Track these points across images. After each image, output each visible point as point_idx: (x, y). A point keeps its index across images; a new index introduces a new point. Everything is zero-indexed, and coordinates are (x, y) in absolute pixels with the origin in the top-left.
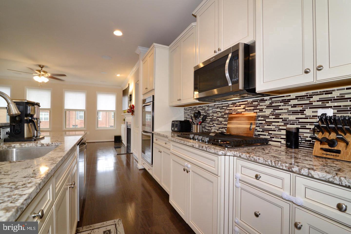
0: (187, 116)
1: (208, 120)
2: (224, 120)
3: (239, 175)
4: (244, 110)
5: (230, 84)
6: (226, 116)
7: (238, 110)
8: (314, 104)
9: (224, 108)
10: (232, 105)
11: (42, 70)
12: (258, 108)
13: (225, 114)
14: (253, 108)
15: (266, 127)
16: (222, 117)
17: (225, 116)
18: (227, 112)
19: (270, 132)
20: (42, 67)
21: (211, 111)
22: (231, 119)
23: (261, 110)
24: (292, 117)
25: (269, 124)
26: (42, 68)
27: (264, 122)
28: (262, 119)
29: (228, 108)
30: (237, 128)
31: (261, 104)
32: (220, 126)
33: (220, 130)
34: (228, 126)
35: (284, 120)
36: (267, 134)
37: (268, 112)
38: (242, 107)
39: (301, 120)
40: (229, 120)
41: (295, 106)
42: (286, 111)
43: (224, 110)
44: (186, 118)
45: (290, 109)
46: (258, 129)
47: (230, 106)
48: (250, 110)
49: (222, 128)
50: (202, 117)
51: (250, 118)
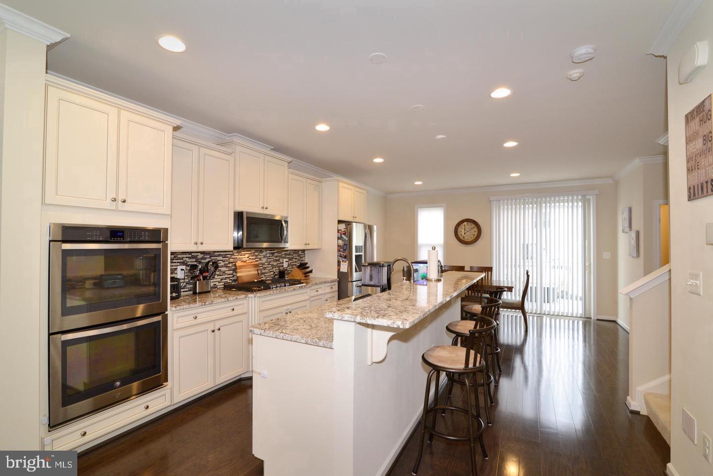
2: (228, 269)
4: (248, 259)
6: (230, 265)
7: (243, 259)
9: (227, 256)
10: (237, 254)
12: (258, 257)
13: (229, 263)
14: (255, 257)
15: (263, 271)
16: (226, 266)
17: (228, 265)
18: (232, 260)
19: (265, 274)
22: (240, 267)
23: (260, 259)
24: (275, 264)
25: (265, 268)
27: (262, 268)
28: (261, 265)
29: (233, 257)
30: (248, 275)
31: (260, 254)
32: (222, 277)
33: (223, 281)
36: (264, 276)
37: (264, 260)
38: (247, 255)
39: (278, 265)
41: (276, 257)
42: (272, 260)
43: (228, 259)
45: (275, 258)
47: (235, 254)
49: (225, 279)
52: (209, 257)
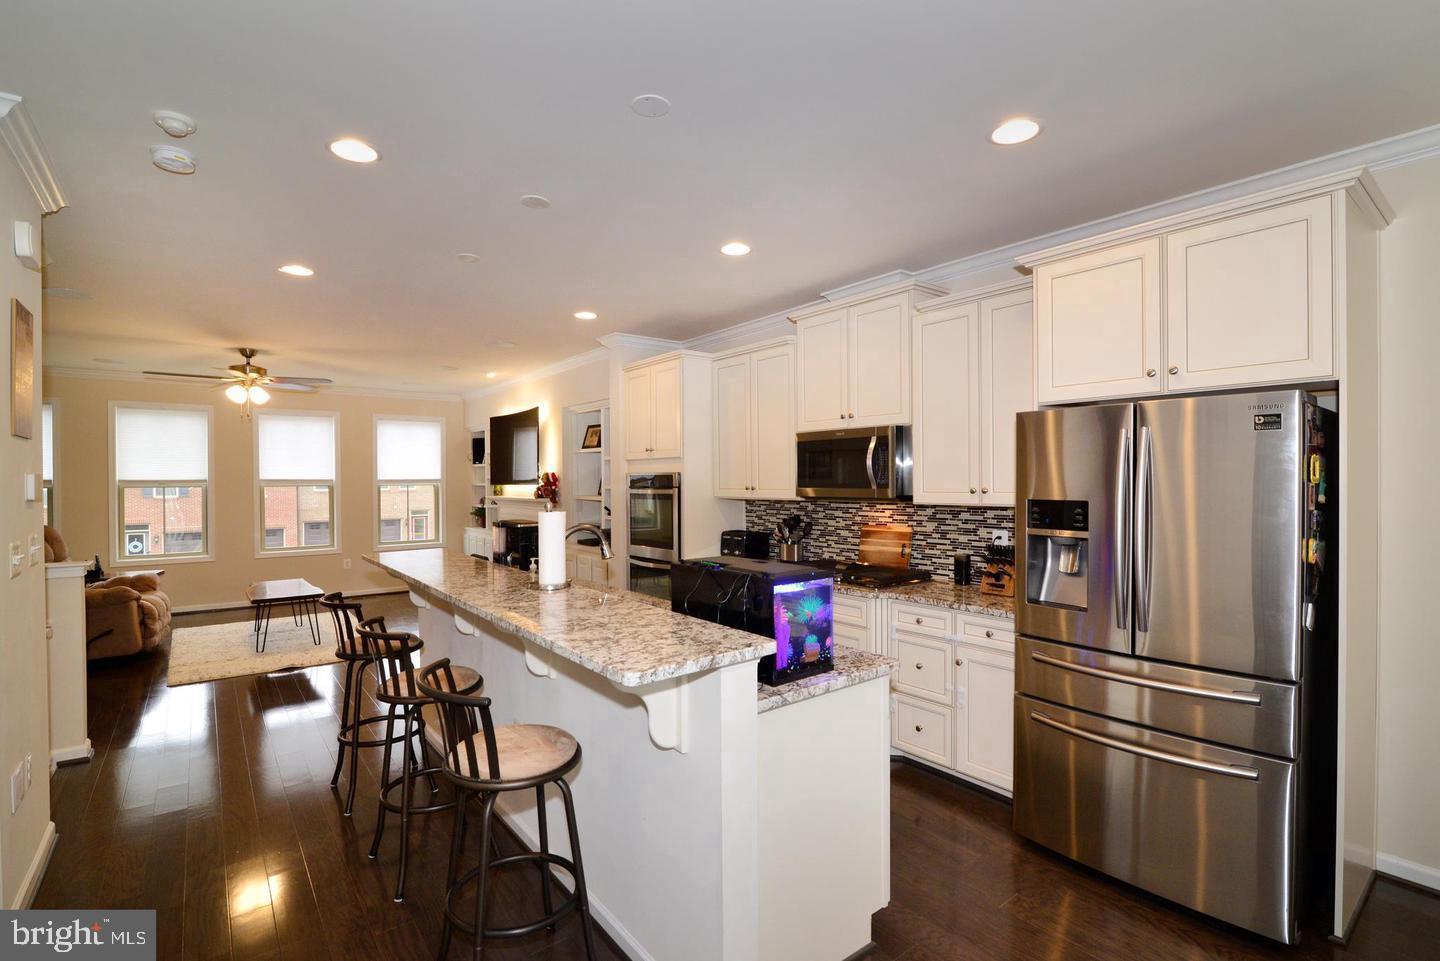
0: (756, 520)
1: (815, 533)
2: (851, 535)
3: (896, 623)
4: (891, 520)
5: (874, 487)
6: (856, 528)
7: (880, 519)
8: (989, 521)
9: (850, 510)
10: (868, 509)
11: (248, 363)
12: (915, 518)
13: (854, 524)
14: (906, 518)
15: (927, 551)
16: (847, 528)
17: (853, 528)
18: (858, 519)
19: (934, 560)
20: (249, 354)
21: (821, 515)
22: (867, 534)
23: (920, 523)
24: (963, 539)
25: (932, 546)
26: (249, 357)
27: (924, 543)
28: (922, 537)
29: (860, 513)
30: (880, 553)
31: (919, 513)
32: (842, 546)
33: (844, 554)
34: (862, 547)
35: (953, 542)
36: (929, 563)
37: (930, 527)
38: (888, 513)
39: (974, 544)
40: (862, 536)
41: (966, 522)
42: (955, 528)
43: (850, 515)
44: (753, 522)
45: (961, 525)
46: (915, 554)
47: (864, 508)
48: (902, 521)
49: (848, 550)
50: (803, 524)
51: (902, 535)
52: (822, 509)
